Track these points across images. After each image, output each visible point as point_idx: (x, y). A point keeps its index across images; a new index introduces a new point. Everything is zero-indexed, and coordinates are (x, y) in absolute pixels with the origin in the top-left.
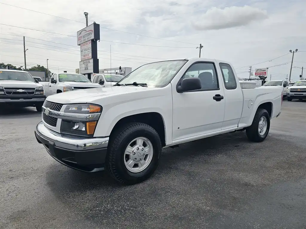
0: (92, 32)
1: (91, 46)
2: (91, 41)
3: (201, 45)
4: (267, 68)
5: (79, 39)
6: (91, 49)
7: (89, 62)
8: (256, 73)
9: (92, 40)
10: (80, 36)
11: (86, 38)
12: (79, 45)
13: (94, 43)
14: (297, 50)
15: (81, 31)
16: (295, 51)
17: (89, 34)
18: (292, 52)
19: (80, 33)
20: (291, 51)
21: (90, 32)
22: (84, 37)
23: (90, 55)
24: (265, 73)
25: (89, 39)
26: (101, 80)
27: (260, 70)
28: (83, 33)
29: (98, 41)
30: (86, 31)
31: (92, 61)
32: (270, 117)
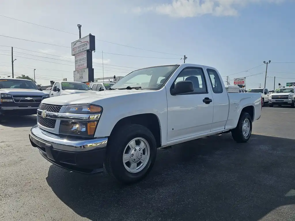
0: (87, 43)
1: (86, 56)
2: (86, 51)
3: (185, 56)
4: (245, 78)
5: (73, 50)
6: (86, 59)
7: (84, 71)
8: (234, 82)
9: (88, 51)
10: (75, 46)
11: (81, 49)
12: (74, 55)
13: (89, 54)
14: (270, 61)
15: (75, 42)
16: (268, 62)
17: (84, 45)
18: (266, 63)
19: (74, 43)
20: (264, 62)
21: (86, 43)
22: (79, 47)
23: (86, 65)
24: (243, 82)
25: (84, 50)
26: (101, 88)
27: (238, 80)
28: (78, 44)
29: (93, 52)
30: (81, 42)
31: (87, 70)
32: (252, 119)
